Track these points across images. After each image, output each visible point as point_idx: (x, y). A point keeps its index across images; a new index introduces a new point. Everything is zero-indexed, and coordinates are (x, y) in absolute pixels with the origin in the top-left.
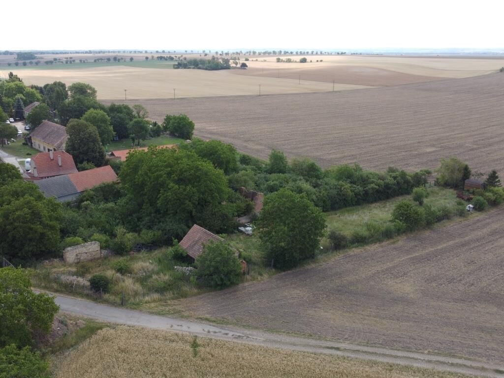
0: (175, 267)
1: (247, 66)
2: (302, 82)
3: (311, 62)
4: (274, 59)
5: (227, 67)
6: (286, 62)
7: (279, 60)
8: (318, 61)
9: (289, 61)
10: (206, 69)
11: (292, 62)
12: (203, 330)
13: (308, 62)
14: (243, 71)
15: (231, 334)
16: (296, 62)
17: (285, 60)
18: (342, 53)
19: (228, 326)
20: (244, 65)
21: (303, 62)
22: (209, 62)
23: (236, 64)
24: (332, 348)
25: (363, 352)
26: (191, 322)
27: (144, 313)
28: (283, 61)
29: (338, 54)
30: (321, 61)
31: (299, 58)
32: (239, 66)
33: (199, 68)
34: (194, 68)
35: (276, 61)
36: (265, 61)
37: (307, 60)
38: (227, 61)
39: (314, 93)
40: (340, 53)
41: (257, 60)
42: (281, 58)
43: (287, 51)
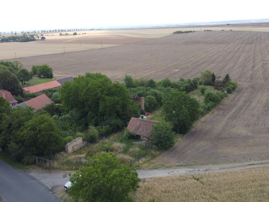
0: (134, 143)
1: (45, 39)
2: (81, 45)
3: (79, 34)
4: (58, 34)
5: (34, 40)
6: (65, 35)
7: (61, 35)
8: (83, 34)
9: (67, 34)
10: (21, 41)
11: (69, 35)
12: (186, 171)
13: (78, 35)
14: (43, 41)
15: (201, 170)
16: (71, 35)
17: (65, 34)
18: (92, 29)
19: (195, 166)
20: (43, 38)
21: (75, 35)
22: (22, 37)
23: (38, 37)
24: (250, 165)
25: (265, 163)
26: (175, 168)
27: (146, 170)
28: (63, 35)
29: (90, 30)
30: (85, 33)
31: (72, 33)
32: (40, 38)
33: (17, 41)
34: (13, 41)
35: (59, 35)
36: (53, 35)
37: (77, 34)
38: (32, 36)
39: (93, 50)
40: (91, 29)
41: (48, 35)
42: (62, 33)
43: (62, 29)
